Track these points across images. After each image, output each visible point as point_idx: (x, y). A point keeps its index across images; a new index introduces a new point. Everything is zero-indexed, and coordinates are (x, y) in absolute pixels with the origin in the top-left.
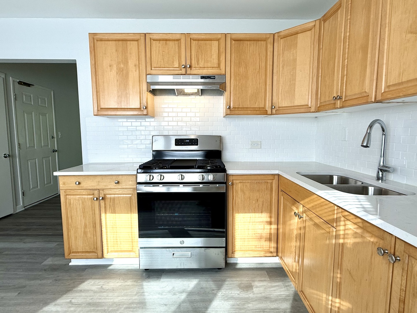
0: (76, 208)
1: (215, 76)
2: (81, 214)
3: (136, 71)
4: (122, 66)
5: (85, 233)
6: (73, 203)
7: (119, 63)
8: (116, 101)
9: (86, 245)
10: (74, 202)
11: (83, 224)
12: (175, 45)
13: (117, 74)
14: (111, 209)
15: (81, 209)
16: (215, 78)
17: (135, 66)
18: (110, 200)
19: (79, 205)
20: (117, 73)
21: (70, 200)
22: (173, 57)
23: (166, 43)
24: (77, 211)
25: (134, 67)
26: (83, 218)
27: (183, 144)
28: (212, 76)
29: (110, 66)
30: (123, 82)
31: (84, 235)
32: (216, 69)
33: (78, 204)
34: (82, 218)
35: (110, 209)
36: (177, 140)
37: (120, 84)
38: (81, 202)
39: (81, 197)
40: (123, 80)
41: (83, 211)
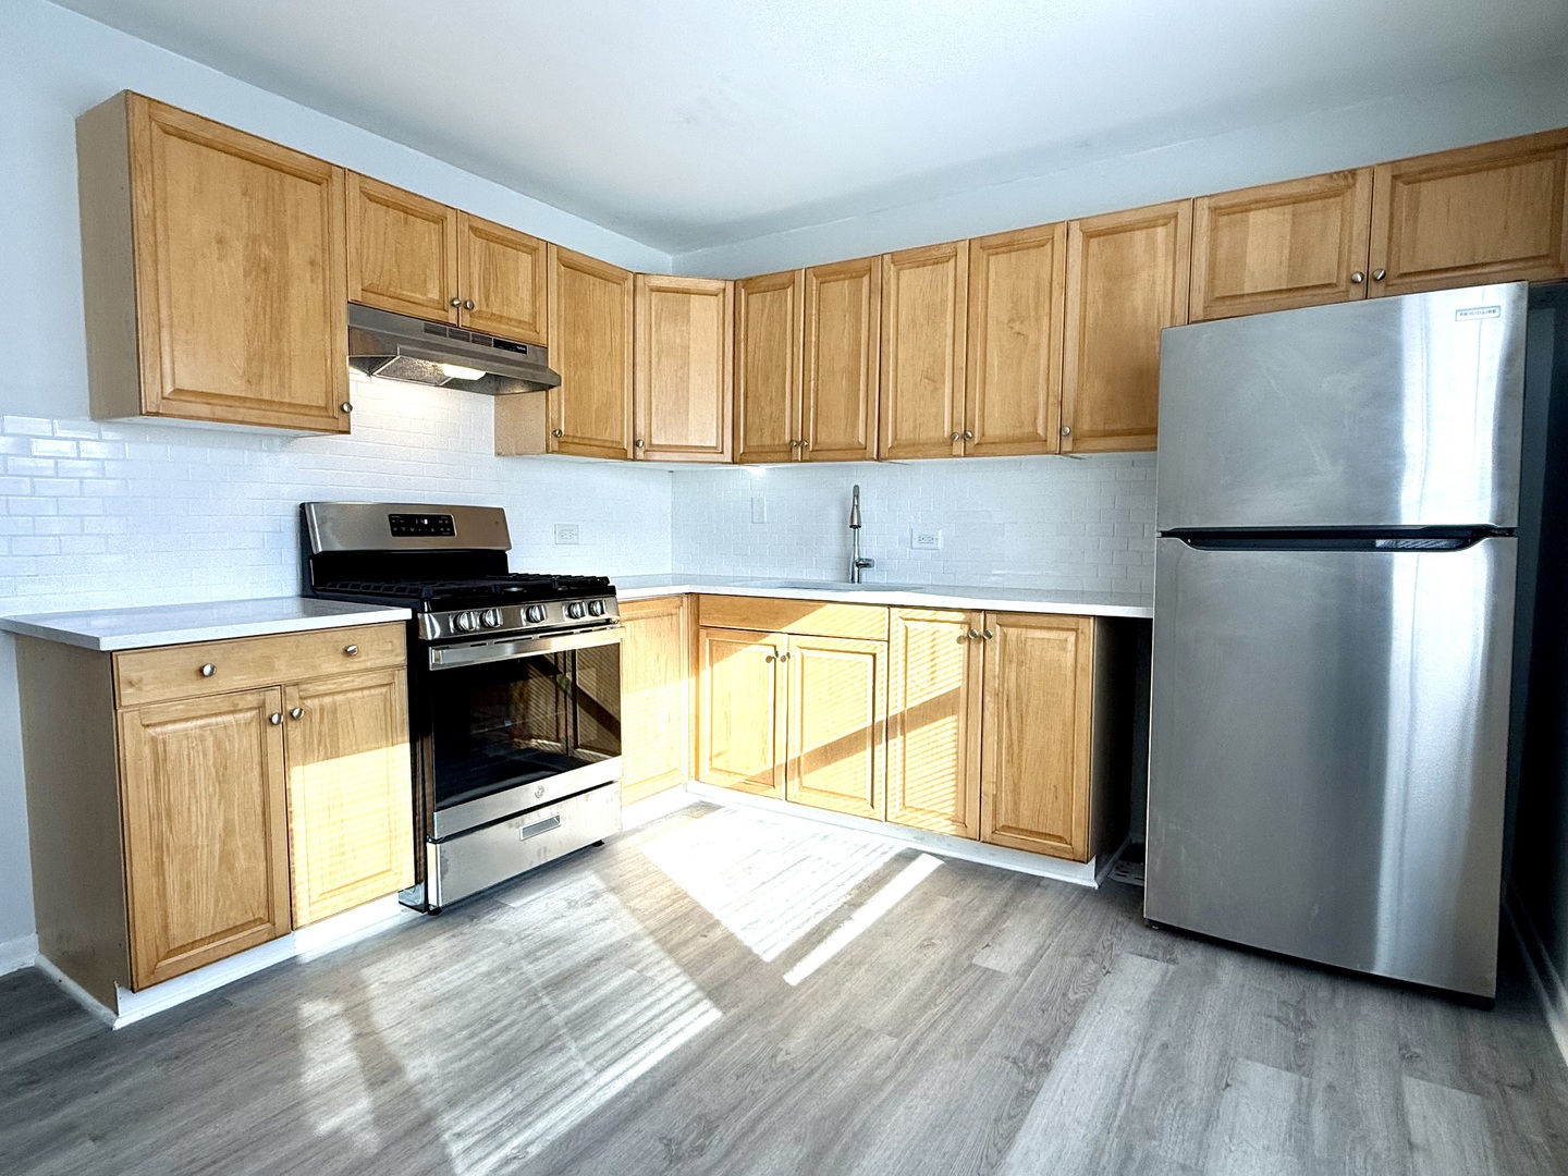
0: (192, 772)
1: (525, 347)
2: (211, 789)
3: (312, 281)
4: (265, 251)
5: (227, 858)
6: (179, 754)
7: (254, 240)
8: (241, 372)
9: (228, 903)
10: (180, 747)
11: (220, 825)
12: (430, 233)
13: (245, 276)
14: (326, 746)
15: (213, 770)
16: (525, 352)
17: (312, 263)
18: (322, 715)
19: (205, 755)
20: (247, 274)
21: (164, 743)
22: (426, 266)
23: (406, 219)
24: (193, 783)
25: (308, 268)
26: (219, 804)
27: (412, 530)
28: (520, 346)
29: (220, 241)
30: (268, 309)
31: (224, 867)
32: (527, 327)
33: (198, 752)
34: (215, 806)
35: (321, 748)
36: (395, 519)
37: (256, 316)
38: (210, 742)
39: (209, 725)
40: (269, 303)
41: (218, 776)
